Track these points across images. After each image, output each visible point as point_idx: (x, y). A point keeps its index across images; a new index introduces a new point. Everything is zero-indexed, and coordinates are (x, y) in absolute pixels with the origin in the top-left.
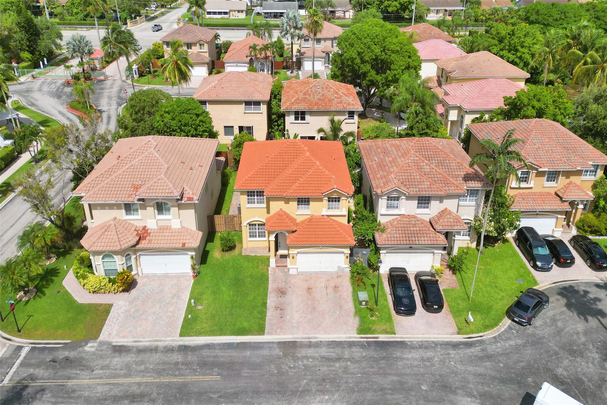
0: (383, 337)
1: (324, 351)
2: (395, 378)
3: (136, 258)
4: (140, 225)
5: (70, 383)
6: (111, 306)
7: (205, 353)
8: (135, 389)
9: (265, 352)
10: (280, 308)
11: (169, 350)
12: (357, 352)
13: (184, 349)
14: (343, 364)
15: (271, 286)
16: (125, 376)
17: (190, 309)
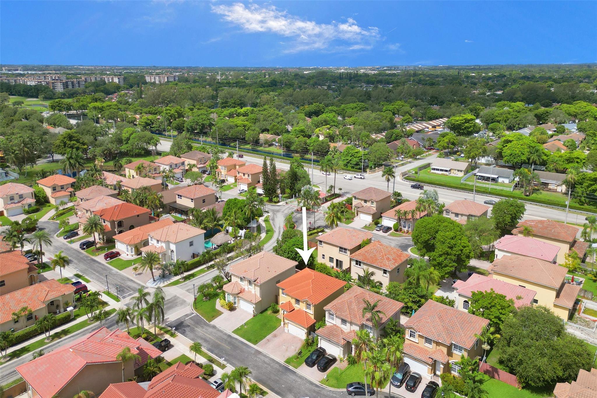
0: (291, 367)
1: (266, 360)
2: (278, 378)
3: (238, 300)
4: (244, 287)
5: (196, 329)
6: (223, 313)
7: (234, 340)
8: (208, 339)
9: (249, 350)
10: (268, 340)
11: (226, 334)
12: (277, 366)
13: (230, 336)
14: (267, 366)
15: (274, 332)
16: (209, 334)
17: (242, 326)
